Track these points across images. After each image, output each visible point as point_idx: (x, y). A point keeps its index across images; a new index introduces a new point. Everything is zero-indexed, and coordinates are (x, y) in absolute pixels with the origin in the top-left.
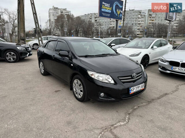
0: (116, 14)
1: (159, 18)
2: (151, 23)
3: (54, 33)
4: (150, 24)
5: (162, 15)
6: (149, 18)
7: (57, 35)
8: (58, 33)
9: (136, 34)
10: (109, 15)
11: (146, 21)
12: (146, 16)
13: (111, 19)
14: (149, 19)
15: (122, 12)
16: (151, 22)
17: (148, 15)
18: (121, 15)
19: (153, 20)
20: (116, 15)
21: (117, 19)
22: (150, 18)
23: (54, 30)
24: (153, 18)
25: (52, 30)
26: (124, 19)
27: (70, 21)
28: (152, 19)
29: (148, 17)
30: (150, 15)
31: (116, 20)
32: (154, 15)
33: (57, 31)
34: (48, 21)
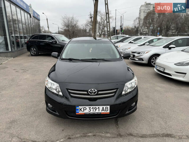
3: (141, 31)
7: (145, 33)
8: (146, 31)
23: (141, 28)
25: (140, 28)
27: (161, 16)
33: (145, 29)
34: (136, 19)
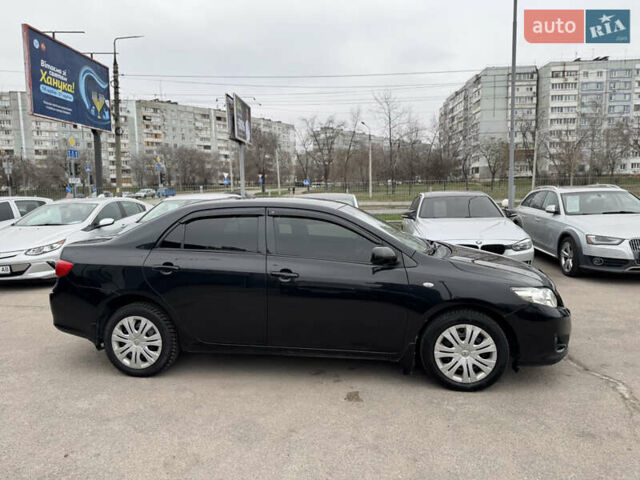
0: (91, 108)
1: (174, 129)
2: (152, 143)
4: (150, 148)
5: (182, 121)
6: (143, 126)
9: (109, 180)
10: (67, 111)
11: (134, 135)
12: (133, 119)
13: (75, 126)
14: (146, 131)
15: (108, 105)
16: (151, 140)
17: (138, 117)
18: (107, 113)
19: (156, 136)
20: (93, 112)
21: (98, 129)
22: (147, 126)
24: (155, 128)
26: (117, 129)
28: (155, 132)
29: (138, 125)
30: (144, 118)
31: (94, 131)
32: (156, 120)
